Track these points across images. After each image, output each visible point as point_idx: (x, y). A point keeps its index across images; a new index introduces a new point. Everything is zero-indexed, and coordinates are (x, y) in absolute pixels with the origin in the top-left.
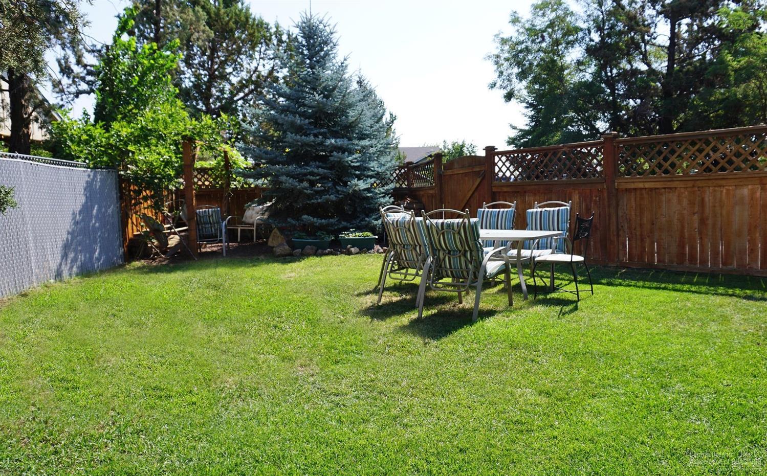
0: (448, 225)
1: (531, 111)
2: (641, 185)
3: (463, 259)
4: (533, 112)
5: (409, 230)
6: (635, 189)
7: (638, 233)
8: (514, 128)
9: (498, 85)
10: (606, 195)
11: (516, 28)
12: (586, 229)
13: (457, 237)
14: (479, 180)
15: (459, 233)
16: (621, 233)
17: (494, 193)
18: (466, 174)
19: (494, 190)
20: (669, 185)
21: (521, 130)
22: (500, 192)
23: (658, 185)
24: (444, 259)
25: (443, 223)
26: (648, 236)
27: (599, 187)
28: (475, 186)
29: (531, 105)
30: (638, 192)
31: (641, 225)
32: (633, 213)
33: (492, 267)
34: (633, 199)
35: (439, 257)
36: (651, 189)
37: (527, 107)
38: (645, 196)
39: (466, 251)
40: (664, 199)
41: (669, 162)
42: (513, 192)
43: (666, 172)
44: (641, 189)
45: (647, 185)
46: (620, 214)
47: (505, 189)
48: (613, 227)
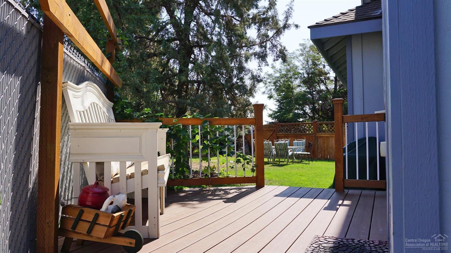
0: (280, 143)
1: (278, 103)
2: (324, 136)
3: (283, 151)
4: (279, 104)
5: (267, 145)
6: (322, 137)
7: (323, 149)
8: (271, 110)
9: (266, 93)
10: (314, 138)
11: (274, 70)
12: (311, 146)
13: (283, 146)
14: (272, 133)
15: (283, 145)
16: (318, 149)
17: (278, 137)
18: (267, 130)
19: (278, 136)
20: (332, 136)
21: (274, 111)
22: (280, 137)
23: (329, 136)
24: (279, 152)
25: (279, 143)
26: (326, 150)
27: (312, 136)
28: (270, 135)
29: (278, 101)
30: (323, 137)
31: (324, 147)
32: (322, 143)
33: (290, 153)
34: (322, 139)
35: (277, 151)
36: (327, 137)
37: (276, 102)
38: (325, 139)
39: (284, 150)
40: (330, 140)
41: (332, 129)
42: (284, 137)
43: (331, 132)
44: (324, 137)
45: (326, 136)
46: (318, 144)
47: (281, 136)
48: (316, 148)
